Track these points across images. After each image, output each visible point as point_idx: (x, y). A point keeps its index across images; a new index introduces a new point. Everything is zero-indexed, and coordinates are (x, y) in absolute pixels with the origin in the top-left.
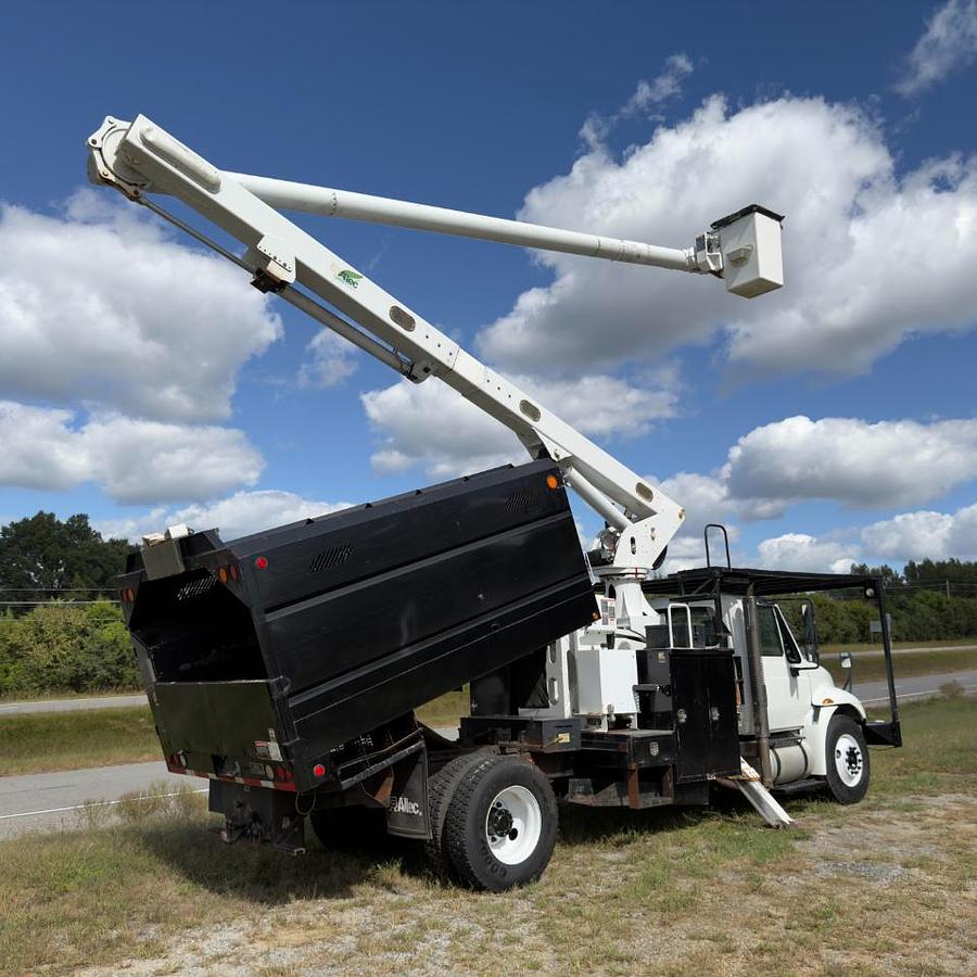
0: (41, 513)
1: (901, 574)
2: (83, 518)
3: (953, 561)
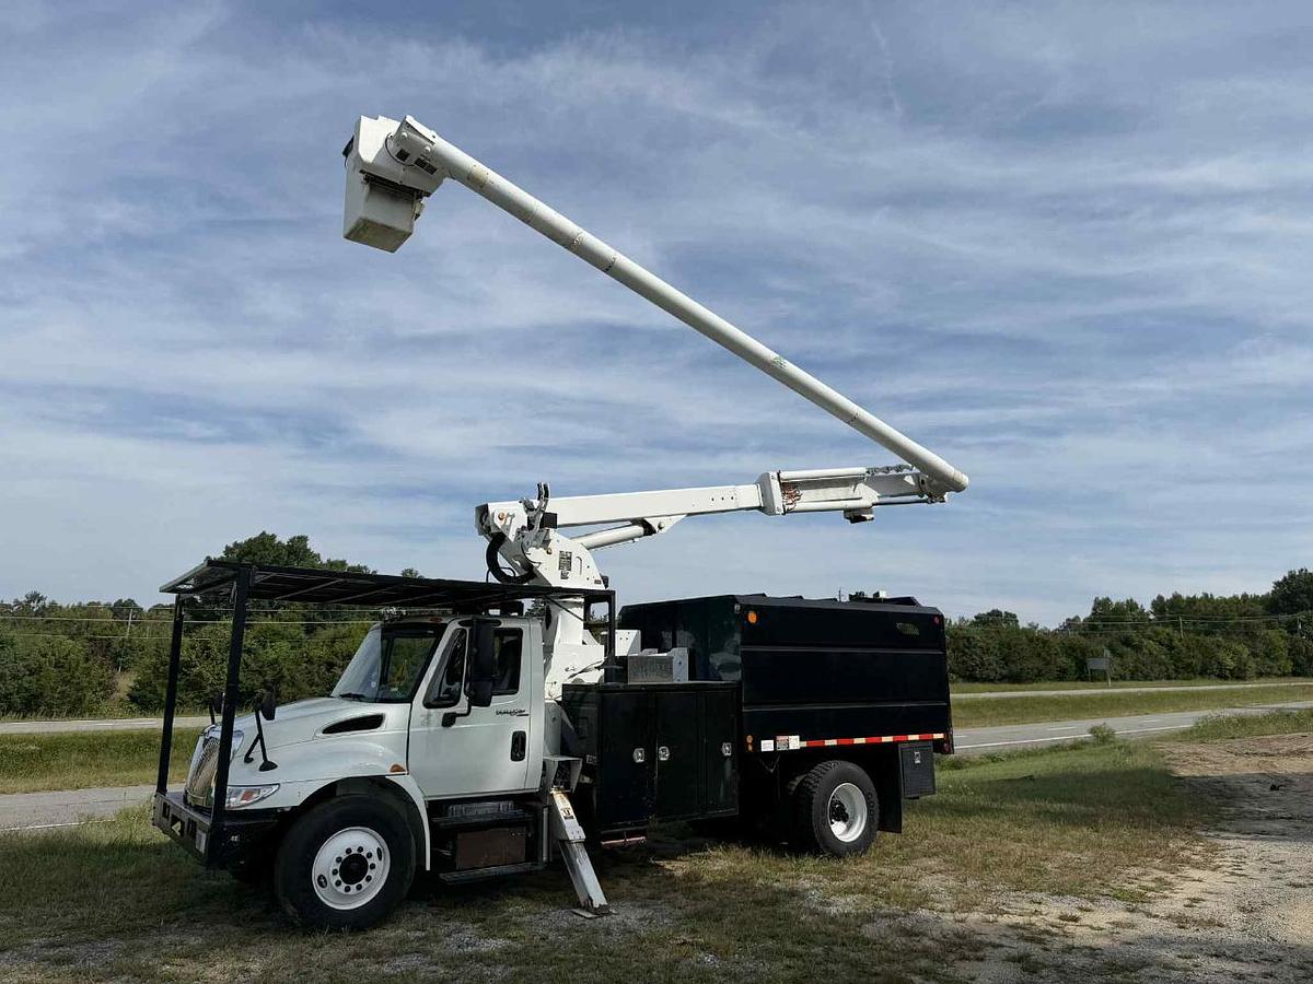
0: (264, 533)
1: (1148, 608)
2: (303, 539)
3: (1206, 595)
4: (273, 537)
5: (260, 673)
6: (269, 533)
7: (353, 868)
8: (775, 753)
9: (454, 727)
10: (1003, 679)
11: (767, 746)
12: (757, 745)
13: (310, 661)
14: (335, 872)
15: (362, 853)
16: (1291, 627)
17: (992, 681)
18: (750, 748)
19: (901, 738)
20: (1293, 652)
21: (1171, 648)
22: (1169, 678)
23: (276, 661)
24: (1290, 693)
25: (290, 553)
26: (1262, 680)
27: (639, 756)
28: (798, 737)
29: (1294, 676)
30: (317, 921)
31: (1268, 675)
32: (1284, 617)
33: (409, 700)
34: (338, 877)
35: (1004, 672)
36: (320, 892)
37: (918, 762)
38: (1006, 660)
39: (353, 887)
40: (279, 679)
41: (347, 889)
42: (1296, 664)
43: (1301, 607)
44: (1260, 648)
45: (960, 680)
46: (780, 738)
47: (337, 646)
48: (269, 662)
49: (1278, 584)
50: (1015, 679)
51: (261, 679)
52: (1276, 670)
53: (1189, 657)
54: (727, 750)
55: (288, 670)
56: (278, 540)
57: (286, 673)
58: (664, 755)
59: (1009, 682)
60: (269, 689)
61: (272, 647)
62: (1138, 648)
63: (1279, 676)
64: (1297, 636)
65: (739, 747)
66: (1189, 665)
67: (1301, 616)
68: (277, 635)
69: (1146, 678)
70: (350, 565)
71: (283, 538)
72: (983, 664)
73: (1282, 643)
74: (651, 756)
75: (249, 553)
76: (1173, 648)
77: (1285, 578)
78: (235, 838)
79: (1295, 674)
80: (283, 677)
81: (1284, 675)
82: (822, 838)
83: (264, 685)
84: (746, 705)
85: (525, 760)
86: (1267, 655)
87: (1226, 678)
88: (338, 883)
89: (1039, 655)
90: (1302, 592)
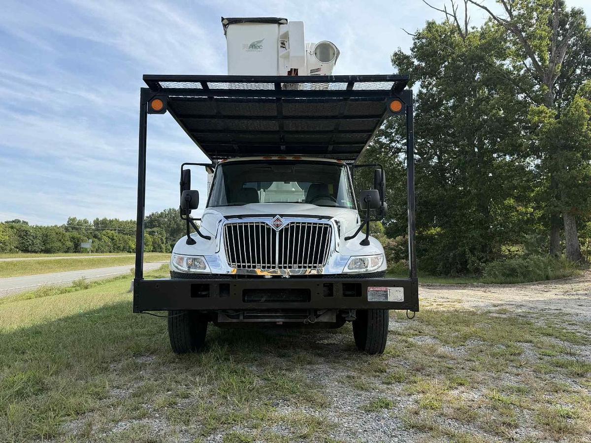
10: (43, 251)
16: (152, 233)
17: (36, 252)
20: (154, 243)
21: (113, 239)
22: (110, 252)
32: (149, 230)
35: (43, 248)
38: (45, 242)
42: (154, 248)
43: (154, 226)
45: (20, 252)
50: (47, 251)
52: (147, 250)
53: (119, 244)
59: (44, 253)
62: (100, 239)
64: (155, 237)
66: (119, 247)
67: (155, 229)
69: (102, 252)
72: (33, 244)
73: (150, 239)
76: (114, 239)
79: (153, 251)
81: (149, 251)
87: (130, 252)
89: (60, 240)
90: (156, 220)
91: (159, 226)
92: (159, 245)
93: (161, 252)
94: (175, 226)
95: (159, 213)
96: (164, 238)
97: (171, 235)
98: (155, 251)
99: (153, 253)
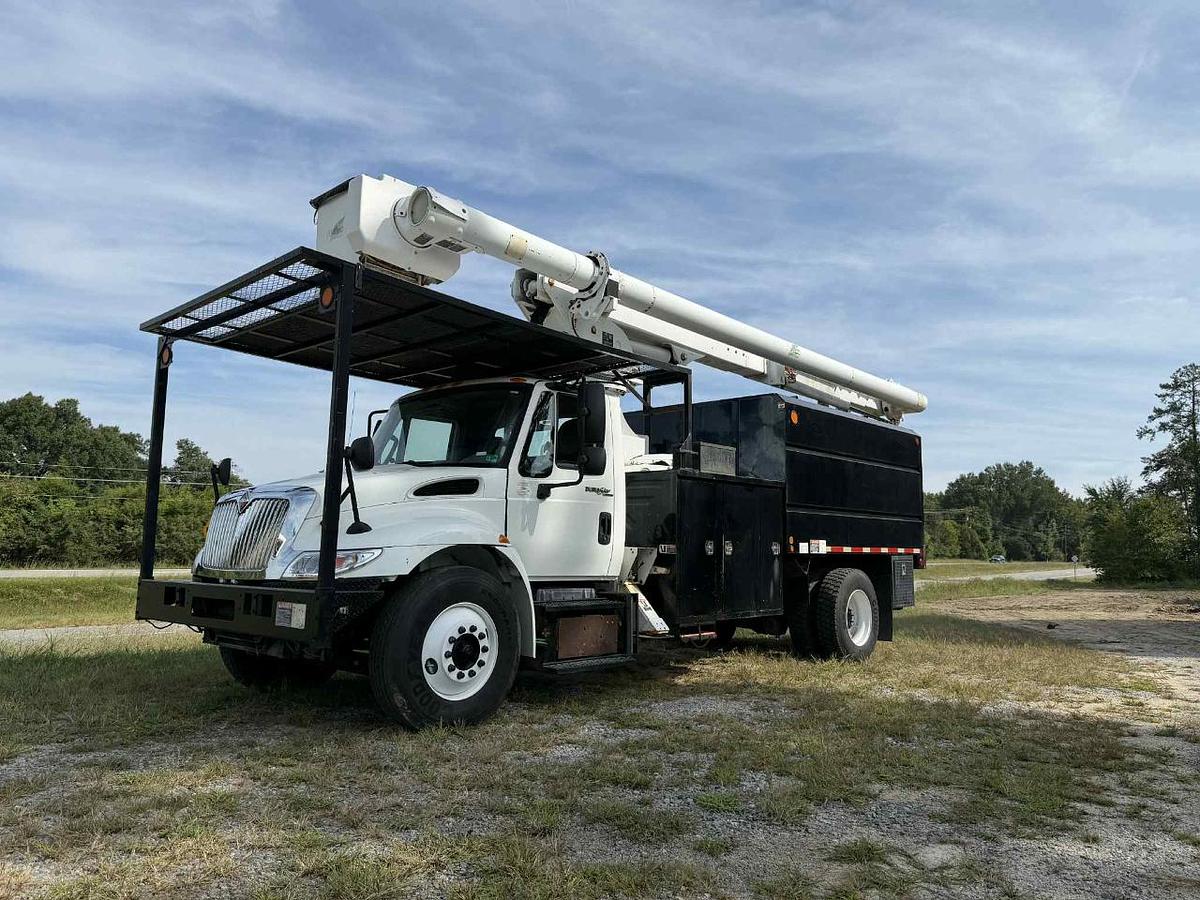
4: (40, 399)
5: (43, 529)
6: (36, 394)
7: (465, 650)
8: (809, 556)
9: (548, 499)
11: (804, 548)
12: (797, 548)
13: (97, 519)
14: (447, 655)
15: (474, 633)
16: (960, 519)
18: (792, 549)
19: (893, 550)
20: (962, 539)
23: (61, 517)
24: (957, 570)
25: (59, 416)
26: (938, 560)
27: (710, 548)
28: (825, 542)
29: (961, 558)
30: (427, 712)
31: (942, 556)
32: (956, 511)
33: (504, 464)
34: (450, 661)
36: (429, 678)
37: (904, 574)
39: (466, 672)
40: (65, 535)
41: (460, 676)
42: (964, 549)
43: (967, 504)
44: (938, 534)
46: (812, 541)
47: (127, 504)
48: (53, 518)
49: (951, 485)
51: (44, 535)
52: (948, 553)
54: (776, 549)
55: (74, 526)
56: (44, 402)
57: (73, 530)
58: (729, 549)
60: (52, 545)
61: (55, 503)
63: (949, 557)
64: (965, 526)
65: (785, 546)
67: (967, 510)
68: (60, 491)
70: (121, 432)
71: (51, 400)
73: (953, 531)
74: (719, 548)
75: (13, 413)
77: (957, 481)
78: (343, 610)
79: (961, 556)
80: (69, 533)
81: (954, 557)
82: (843, 641)
83: (47, 541)
84: (790, 506)
85: (611, 544)
86: (943, 541)
88: (451, 669)
90: (969, 491)
91: (977, 503)
92: (974, 544)
93: (980, 558)
94: (1013, 502)
95: (977, 475)
96: (988, 529)
97: (1006, 522)
98: (965, 557)
99: (964, 560)
